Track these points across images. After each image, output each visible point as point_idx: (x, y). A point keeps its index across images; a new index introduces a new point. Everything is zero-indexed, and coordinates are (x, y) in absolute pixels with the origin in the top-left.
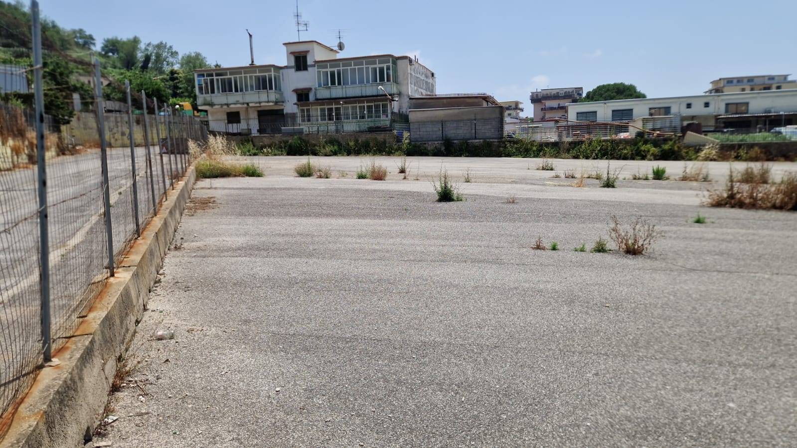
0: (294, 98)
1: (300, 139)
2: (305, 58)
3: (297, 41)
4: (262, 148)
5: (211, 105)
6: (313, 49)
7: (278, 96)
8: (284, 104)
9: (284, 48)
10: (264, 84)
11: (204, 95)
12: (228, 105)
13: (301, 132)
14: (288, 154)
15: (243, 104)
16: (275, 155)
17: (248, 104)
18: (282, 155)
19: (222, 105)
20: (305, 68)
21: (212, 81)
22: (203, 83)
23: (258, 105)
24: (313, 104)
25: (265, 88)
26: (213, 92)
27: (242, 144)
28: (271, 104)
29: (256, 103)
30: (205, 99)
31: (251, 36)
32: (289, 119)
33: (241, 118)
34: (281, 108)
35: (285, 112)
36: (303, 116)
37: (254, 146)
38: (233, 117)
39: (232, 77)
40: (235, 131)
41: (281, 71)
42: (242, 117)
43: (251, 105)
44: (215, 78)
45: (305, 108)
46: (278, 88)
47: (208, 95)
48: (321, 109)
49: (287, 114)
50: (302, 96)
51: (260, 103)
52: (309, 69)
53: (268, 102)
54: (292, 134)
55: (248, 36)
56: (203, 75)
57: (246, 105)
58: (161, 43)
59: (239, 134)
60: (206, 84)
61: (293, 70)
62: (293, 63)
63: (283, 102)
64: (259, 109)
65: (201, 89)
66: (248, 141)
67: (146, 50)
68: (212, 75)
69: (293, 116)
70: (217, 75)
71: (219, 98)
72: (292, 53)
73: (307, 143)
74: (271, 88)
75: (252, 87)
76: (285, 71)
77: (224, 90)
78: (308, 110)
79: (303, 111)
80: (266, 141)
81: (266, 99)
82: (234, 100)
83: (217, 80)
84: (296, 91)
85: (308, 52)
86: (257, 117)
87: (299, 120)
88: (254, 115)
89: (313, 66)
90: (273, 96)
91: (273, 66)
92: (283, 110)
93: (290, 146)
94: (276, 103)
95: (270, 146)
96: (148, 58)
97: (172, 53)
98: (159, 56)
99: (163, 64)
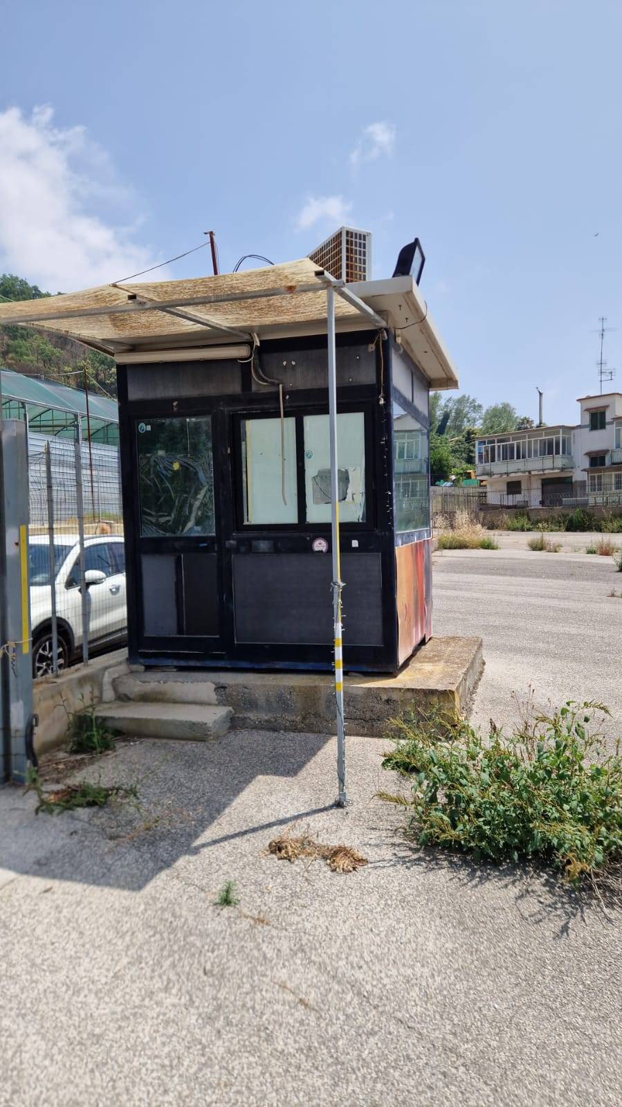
0: (586, 463)
1: (583, 511)
2: (603, 414)
3: (599, 394)
4: (538, 522)
5: (490, 474)
6: (614, 403)
7: (565, 461)
8: (573, 470)
9: (579, 404)
10: (550, 448)
11: (484, 464)
12: (507, 474)
13: (586, 504)
14: (568, 530)
15: (525, 472)
16: (552, 531)
17: (530, 472)
18: (559, 530)
19: (501, 474)
20: (603, 426)
21: (493, 449)
22: (483, 451)
23: (542, 473)
24: (610, 469)
25: (550, 452)
26: (493, 460)
27: (516, 518)
28: (557, 471)
29: (539, 470)
30: (484, 469)
31: (541, 394)
32: (579, 489)
33: (523, 488)
34: (569, 475)
35: (574, 480)
36: (593, 485)
37: (529, 519)
38: (514, 487)
39: (515, 442)
40: (511, 504)
41: (573, 432)
42: (523, 486)
43: (533, 473)
44: (496, 445)
45: (596, 475)
46: (567, 451)
47: (487, 464)
48: (616, 475)
49: (576, 482)
50: (597, 460)
51: (543, 470)
52: (607, 426)
53: (553, 469)
54: (574, 506)
55: (538, 394)
56: (484, 443)
57: (527, 474)
58: (464, 396)
59: (515, 507)
60: (487, 451)
61: (588, 429)
62: (587, 421)
63: (572, 468)
64: (544, 477)
65: (481, 457)
66: (522, 515)
67: (446, 406)
68: (493, 442)
69: (583, 484)
70: (499, 441)
71: (499, 467)
72: (586, 410)
73: (590, 516)
74: (558, 453)
75: (536, 452)
76: (576, 431)
77: (505, 458)
78: (600, 477)
79: (593, 478)
80: (543, 515)
81: (551, 465)
82: (515, 468)
83: (499, 446)
84: (588, 454)
85: (607, 406)
86: (540, 486)
87: (588, 489)
88: (537, 485)
89: (611, 423)
90: (559, 461)
91: (563, 427)
92: (571, 477)
93: (571, 521)
94: (562, 469)
95: (547, 521)
96: (446, 417)
97: (474, 407)
98: (459, 412)
99: (462, 421)
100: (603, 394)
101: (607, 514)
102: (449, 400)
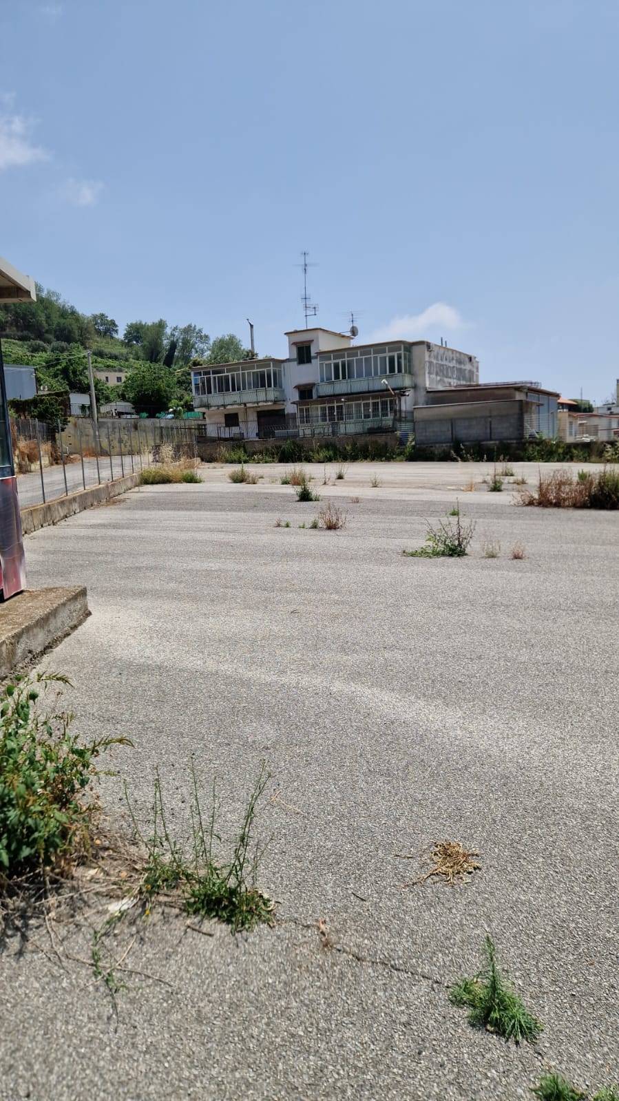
0: (296, 398)
1: (294, 443)
2: (308, 348)
3: (305, 329)
4: (254, 453)
5: (208, 406)
6: (317, 338)
7: (277, 394)
8: (285, 403)
9: (286, 338)
10: (262, 381)
11: (201, 396)
12: (224, 406)
13: (296, 435)
14: (281, 461)
15: (240, 404)
16: (266, 462)
17: (245, 404)
18: (273, 462)
19: (218, 407)
20: (309, 360)
21: (209, 380)
22: (199, 382)
23: (256, 405)
24: (316, 402)
25: (263, 385)
26: (210, 392)
27: (233, 450)
28: (270, 403)
29: (254, 403)
30: (201, 401)
31: (252, 326)
32: (291, 421)
33: (240, 420)
34: (282, 407)
35: (286, 412)
36: (302, 417)
37: (245, 452)
38: (231, 420)
39: (229, 374)
40: (227, 436)
41: (282, 365)
42: (241, 419)
43: (248, 405)
44: (212, 376)
45: (304, 407)
46: (278, 384)
47: (205, 396)
48: (321, 408)
49: (288, 414)
50: (305, 392)
51: (258, 403)
52: (313, 361)
53: (266, 401)
54: (285, 438)
55: (249, 325)
56: (200, 374)
57: (243, 406)
58: (190, 326)
59: (231, 439)
60: (203, 383)
61: (296, 363)
62: (295, 356)
63: (284, 401)
64: (259, 409)
65: (197, 388)
66: (239, 447)
67: (173, 335)
68: (208, 373)
69: (293, 416)
70: (214, 373)
71: (216, 399)
72: (294, 344)
73: (300, 447)
74: (270, 386)
75: (249, 384)
76: (286, 364)
77: (221, 390)
78: (307, 410)
79: (302, 410)
80: (258, 447)
81: (263, 398)
82: (232, 400)
83: (215, 378)
84: (298, 387)
85: (312, 341)
86: (256, 419)
87: (298, 420)
88: (253, 417)
89: (316, 358)
90: (272, 394)
91: (273, 360)
92: (284, 409)
93: (283, 452)
94: (275, 402)
95: (261, 453)
96: (173, 346)
97: (201, 337)
98: (186, 342)
99: (191, 352)
100: (308, 328)
101: (315, 445)
102: (175, 329)
